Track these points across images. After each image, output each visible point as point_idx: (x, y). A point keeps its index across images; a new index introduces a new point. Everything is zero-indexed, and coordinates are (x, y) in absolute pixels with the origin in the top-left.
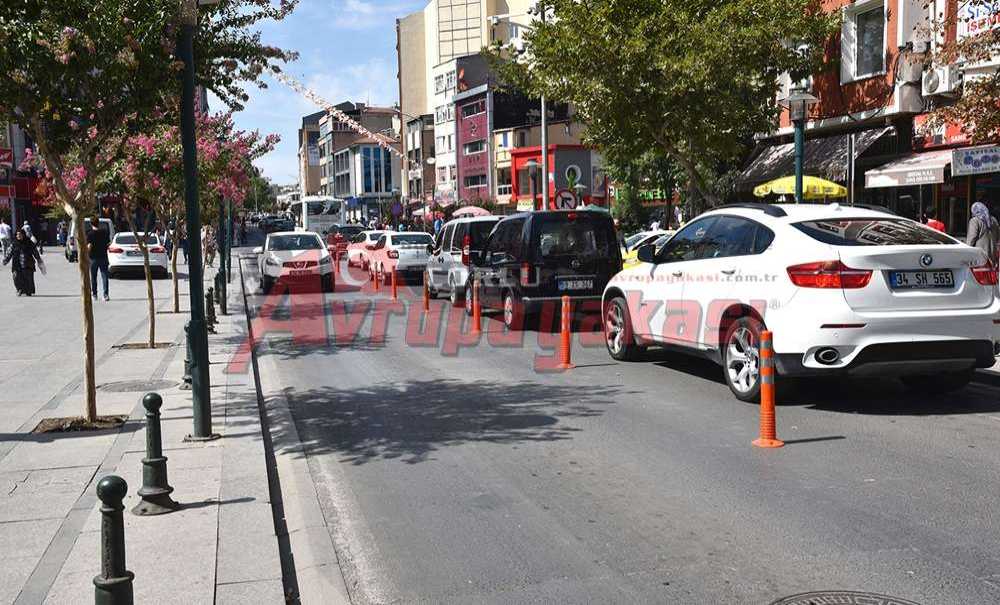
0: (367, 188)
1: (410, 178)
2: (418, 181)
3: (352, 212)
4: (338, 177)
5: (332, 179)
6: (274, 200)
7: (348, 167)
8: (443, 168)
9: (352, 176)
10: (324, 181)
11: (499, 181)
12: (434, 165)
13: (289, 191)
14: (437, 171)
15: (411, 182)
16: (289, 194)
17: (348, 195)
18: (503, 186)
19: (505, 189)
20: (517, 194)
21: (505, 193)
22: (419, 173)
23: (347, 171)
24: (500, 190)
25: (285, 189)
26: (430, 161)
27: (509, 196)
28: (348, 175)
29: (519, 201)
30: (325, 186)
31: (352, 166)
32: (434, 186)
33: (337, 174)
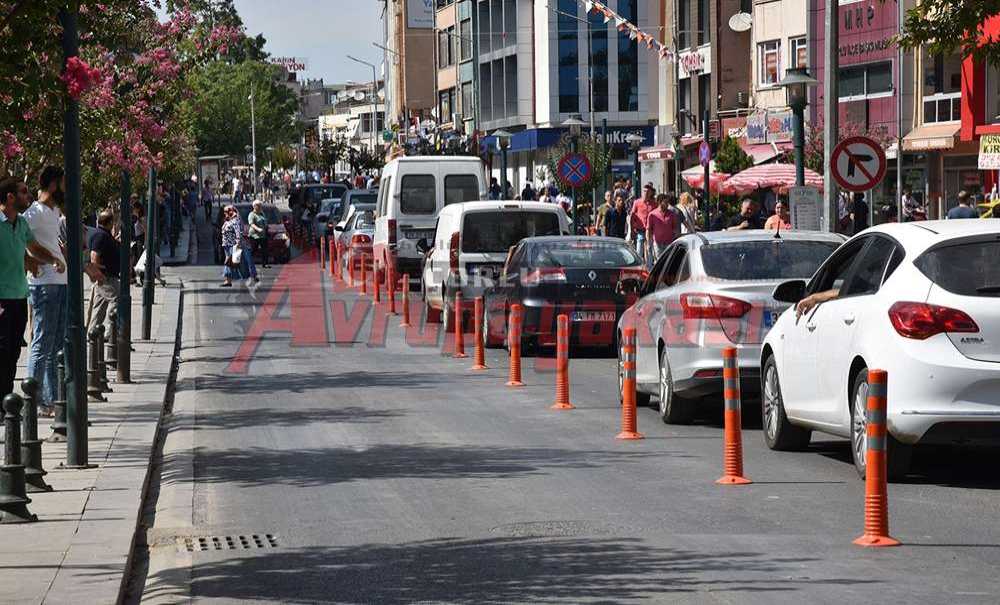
0: (566, 100)
1: (682, 75)
2: (704, 80)
3: (523, 171)
4: (486, 66)
5: (467, 71)
6: (312, 129)
7: (512, 38)
8: (773, 44)
9: (523, 63)
10: (446, 78)
11: (927, 81)
12: (748, 33)
13: (353, 102)
14: (756, 55)
15: (683, 85)
16: (357, 111)
17: (512, 121)
18: (939, 97)
19: (944, 103)
20: (979, 118)
21: (944, 117)
22: (704, 57)
23: (509, 51)
24: (929, 106)
25: (343, 95)
26: (738, 22)
27: (953, 126)
28: (513, 60)
29: (984, 142)
30: (451, 91)
31: (523, 34)
32: (746, 97)
33: (484, 58)
